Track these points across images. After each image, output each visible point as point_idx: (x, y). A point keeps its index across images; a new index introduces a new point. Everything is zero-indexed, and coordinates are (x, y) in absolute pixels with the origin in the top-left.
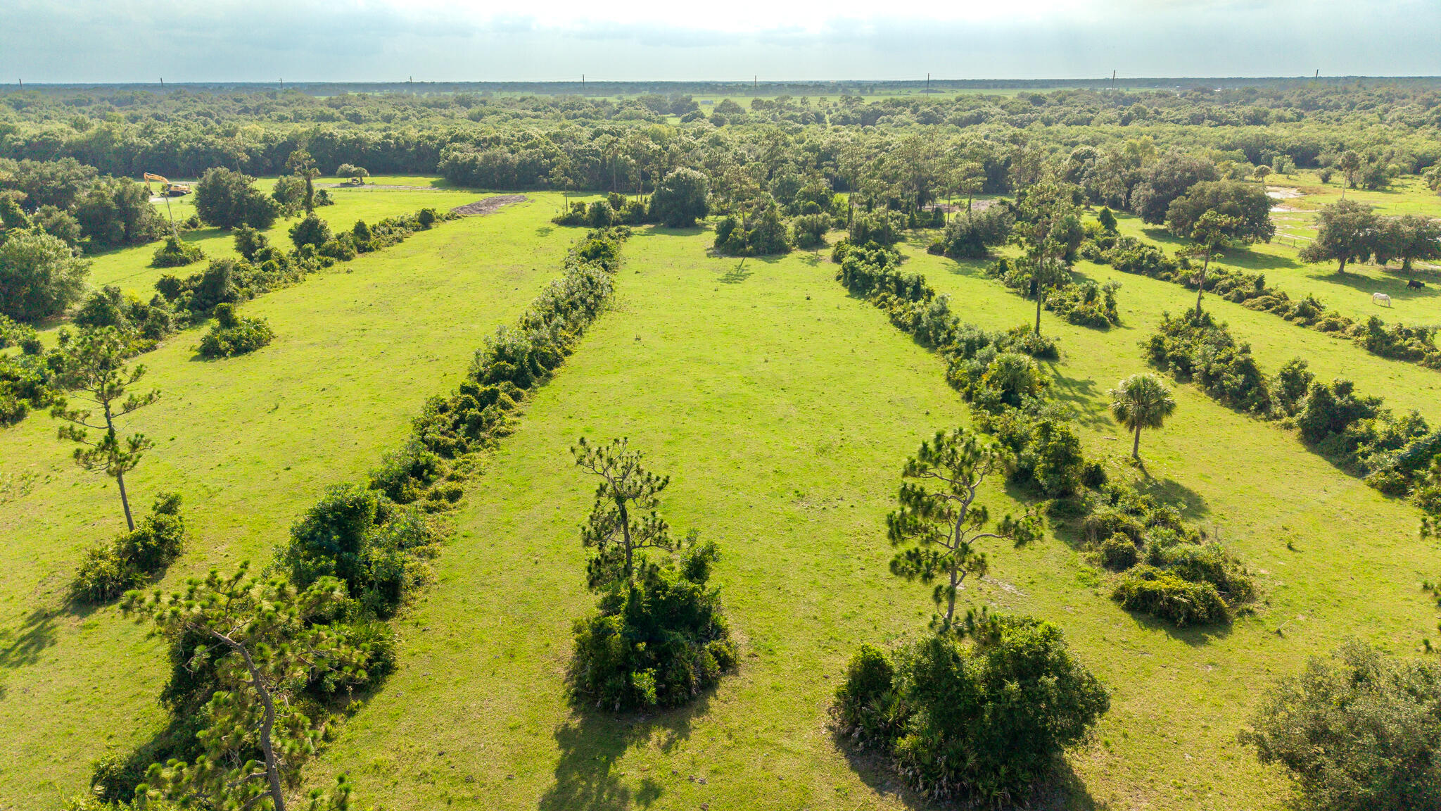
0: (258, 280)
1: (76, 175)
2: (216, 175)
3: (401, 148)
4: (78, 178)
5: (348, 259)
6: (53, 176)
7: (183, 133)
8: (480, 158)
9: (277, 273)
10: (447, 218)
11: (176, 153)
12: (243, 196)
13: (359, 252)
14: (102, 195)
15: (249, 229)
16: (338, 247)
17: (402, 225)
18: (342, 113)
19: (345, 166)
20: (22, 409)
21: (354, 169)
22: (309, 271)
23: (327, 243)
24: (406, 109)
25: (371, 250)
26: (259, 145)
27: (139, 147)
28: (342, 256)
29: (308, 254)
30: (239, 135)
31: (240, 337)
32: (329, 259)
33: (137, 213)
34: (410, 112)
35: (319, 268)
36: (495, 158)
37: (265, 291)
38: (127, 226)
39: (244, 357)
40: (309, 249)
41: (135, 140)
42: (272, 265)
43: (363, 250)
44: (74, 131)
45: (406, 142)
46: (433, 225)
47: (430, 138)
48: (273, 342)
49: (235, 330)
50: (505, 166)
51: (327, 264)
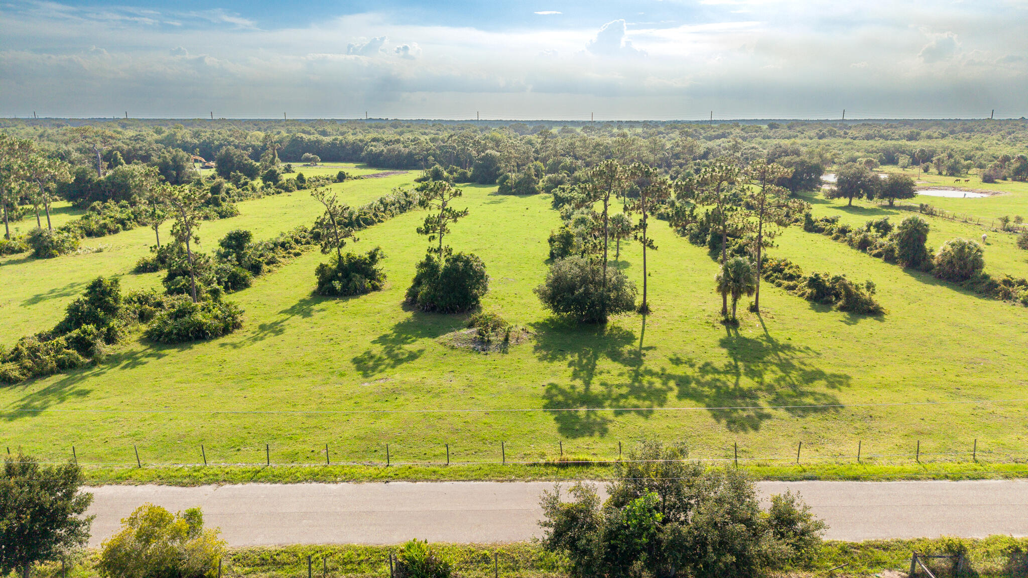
0: (239, 195)
1: (153, 148)
2: (228, 150)
3: (343, 146)
4: (154, 150)
5: (291, 191)
6: (141, 149)
7: (217, 136)
8: (385, 151)
9: (250, 192)
10: (355, 178)
11: (211, 147)
12: (241, 162)
13: (298, 189)
14: (165, 157)
15: (239, 174)
16: (285, 185)
17: (327, 179)
18: (316, 130)
19: (307, 154)
20: (118, 228)
21: (312, 156)
22: (267, 194)
23: (280, 182)
24: (355, 128)
25: (305, 188)
26: (259, 143)
27: (191, 144)
28: (288, 190)
29: (269, 186)
30: (248, 137)
31: (222, 211)
32: (280, 190)
33: (183, 168)
34: (358, 130)
35: (273, 194)
36: (394, 149)
37: (242, 200)
38: (178, 174)
39: (223, 219)
40: (270, 184)
41: (189, 140)
42: (247, 188)
43: (300, 188)
44: (155, 135)
45: (346, 143)
46: (345, 180)
47: (361, 141)
48: (238, 216)
49: (220, 208)
50: (399, 155)
51: (279, 193)
